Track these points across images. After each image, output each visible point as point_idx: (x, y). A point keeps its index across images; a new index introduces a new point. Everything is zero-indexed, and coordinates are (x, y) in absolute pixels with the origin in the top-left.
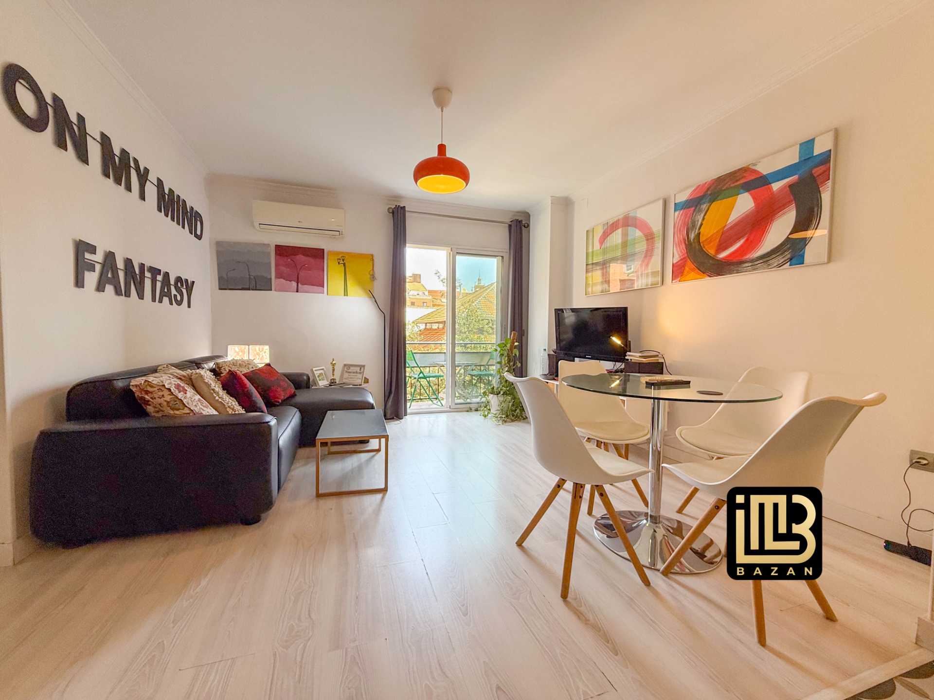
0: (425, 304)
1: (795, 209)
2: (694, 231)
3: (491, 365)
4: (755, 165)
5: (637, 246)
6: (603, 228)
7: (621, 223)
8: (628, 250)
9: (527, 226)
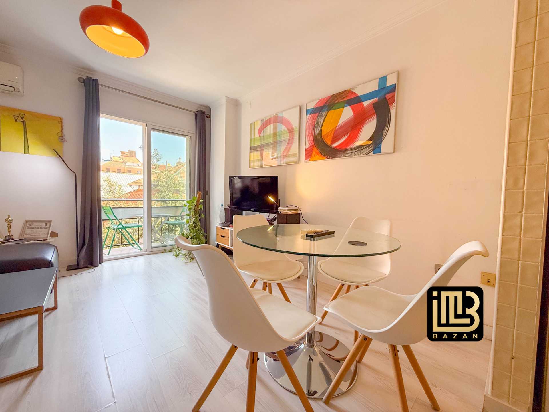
0: (139, 172)
1: (376, 118)
2: (318, 129)
3: (183, 216)
4: (354, 89)
5: (283, 136)
6: (261, 123)
7: (272, 120)
8: (277, 138)
9: (209, 117)
